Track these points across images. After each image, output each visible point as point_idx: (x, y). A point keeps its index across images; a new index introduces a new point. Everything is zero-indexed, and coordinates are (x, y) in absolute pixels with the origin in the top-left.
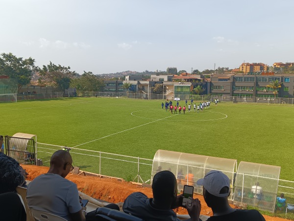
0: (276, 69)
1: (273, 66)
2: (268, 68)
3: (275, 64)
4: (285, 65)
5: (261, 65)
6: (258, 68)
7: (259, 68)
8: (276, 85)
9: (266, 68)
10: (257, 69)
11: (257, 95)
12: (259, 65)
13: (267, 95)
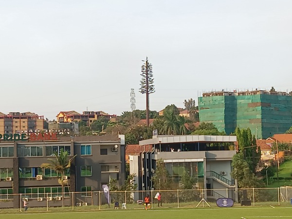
0: (63, 125)
1: (56, 119)
2: (46, 125)
3: (61, 115)
4: (82, 116)
5: (30, 118)
6: (22, 124)
7: (26, 124)
8: (62, 162)
9: (42, 124)
10: (21, 127)
11: (21, 189)
12: (24, 116)
13: (43, 190)
